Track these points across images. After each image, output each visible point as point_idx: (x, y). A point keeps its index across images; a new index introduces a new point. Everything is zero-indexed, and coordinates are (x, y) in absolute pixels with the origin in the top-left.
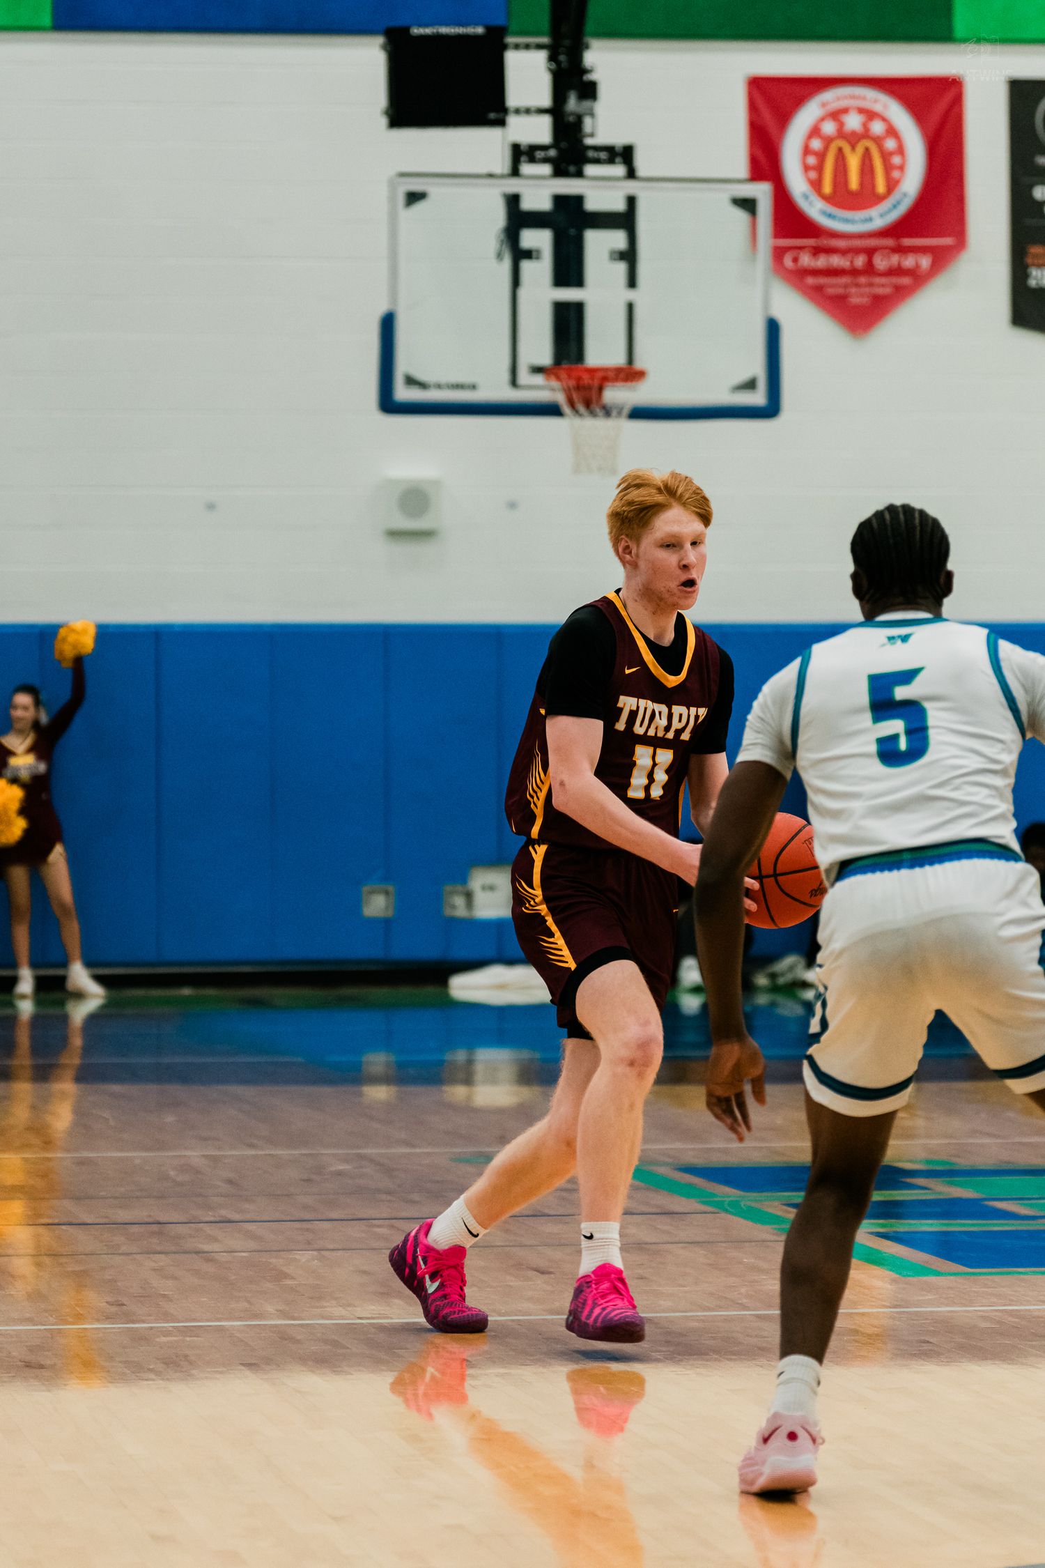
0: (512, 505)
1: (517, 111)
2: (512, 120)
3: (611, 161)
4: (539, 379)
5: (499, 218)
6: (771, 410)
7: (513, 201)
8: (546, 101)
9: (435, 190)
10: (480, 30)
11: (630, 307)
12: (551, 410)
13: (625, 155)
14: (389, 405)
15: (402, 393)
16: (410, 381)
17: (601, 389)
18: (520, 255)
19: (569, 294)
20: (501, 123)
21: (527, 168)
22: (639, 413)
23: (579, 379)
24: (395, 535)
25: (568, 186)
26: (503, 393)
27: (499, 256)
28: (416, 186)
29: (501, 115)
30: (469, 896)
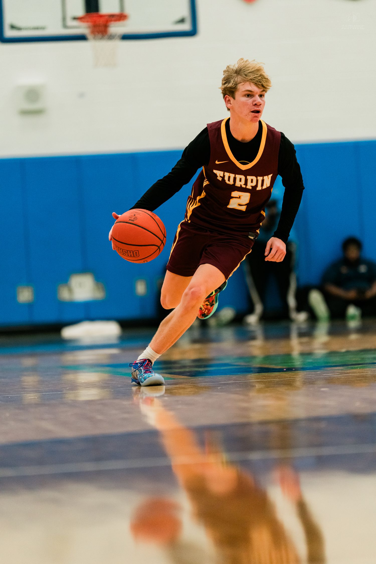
0: (82, 95)
4: (76, 23)
6: (192, 33)
12: (82, 38)
15: (9, 33)
16: (13, 27)
17: (106, 25)
22: (126, 37)
23: (95, 22)
24: (24, 113)
26: (60, 31)
30: (70, 290)
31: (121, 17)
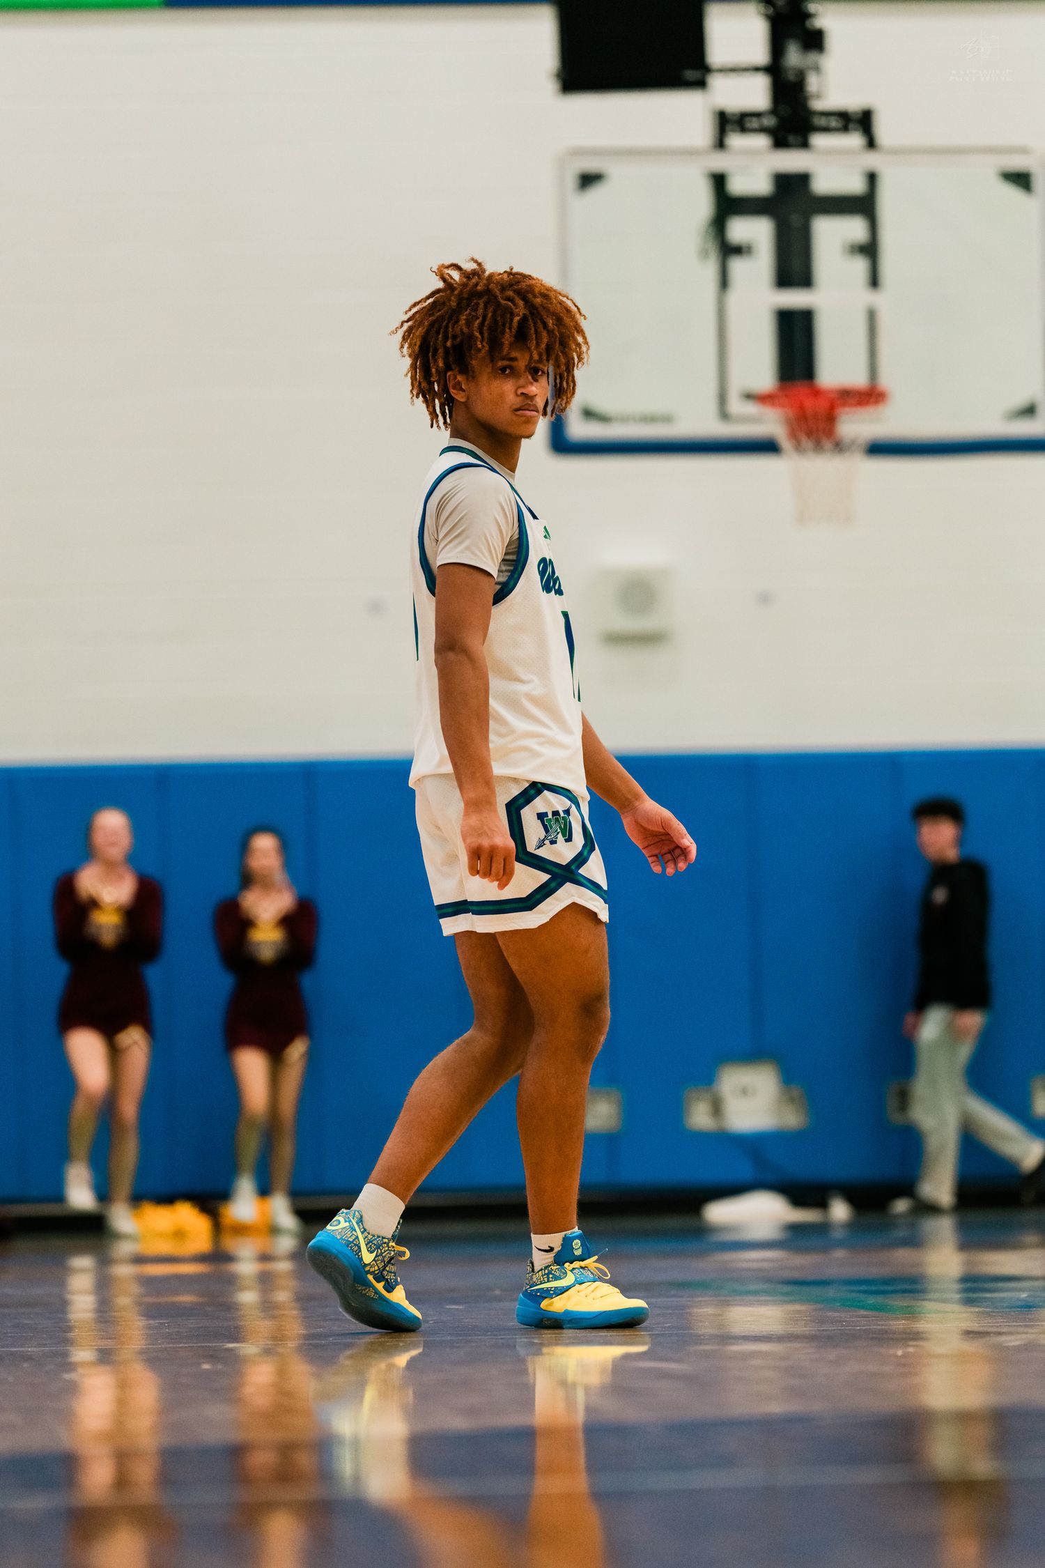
0: (765, 599)
1: (723, 70)
2: (713, 81)
3: (845, 129)
4: (752, 409)
5: (702, 205)
7: (719, 181)
8: (761, 55)
9: (616, 172)
11: (872, 316)
12: (767, 447)
13: (863, 122)
14: (561, 443)
16: (589, 414)
17: (831, 419)
18: (729, 250)
19: (794, 299)
20: (701, 84)
21: (736, 141)
22: (879, 449)
23: (801, 408)
24: (616, 639)
25: (792, 161)
26: (710, 427)
27: (704, 254)
28: (591, 165)
29: (704, 75)
30: (717, 1102)
31: (871, 396)
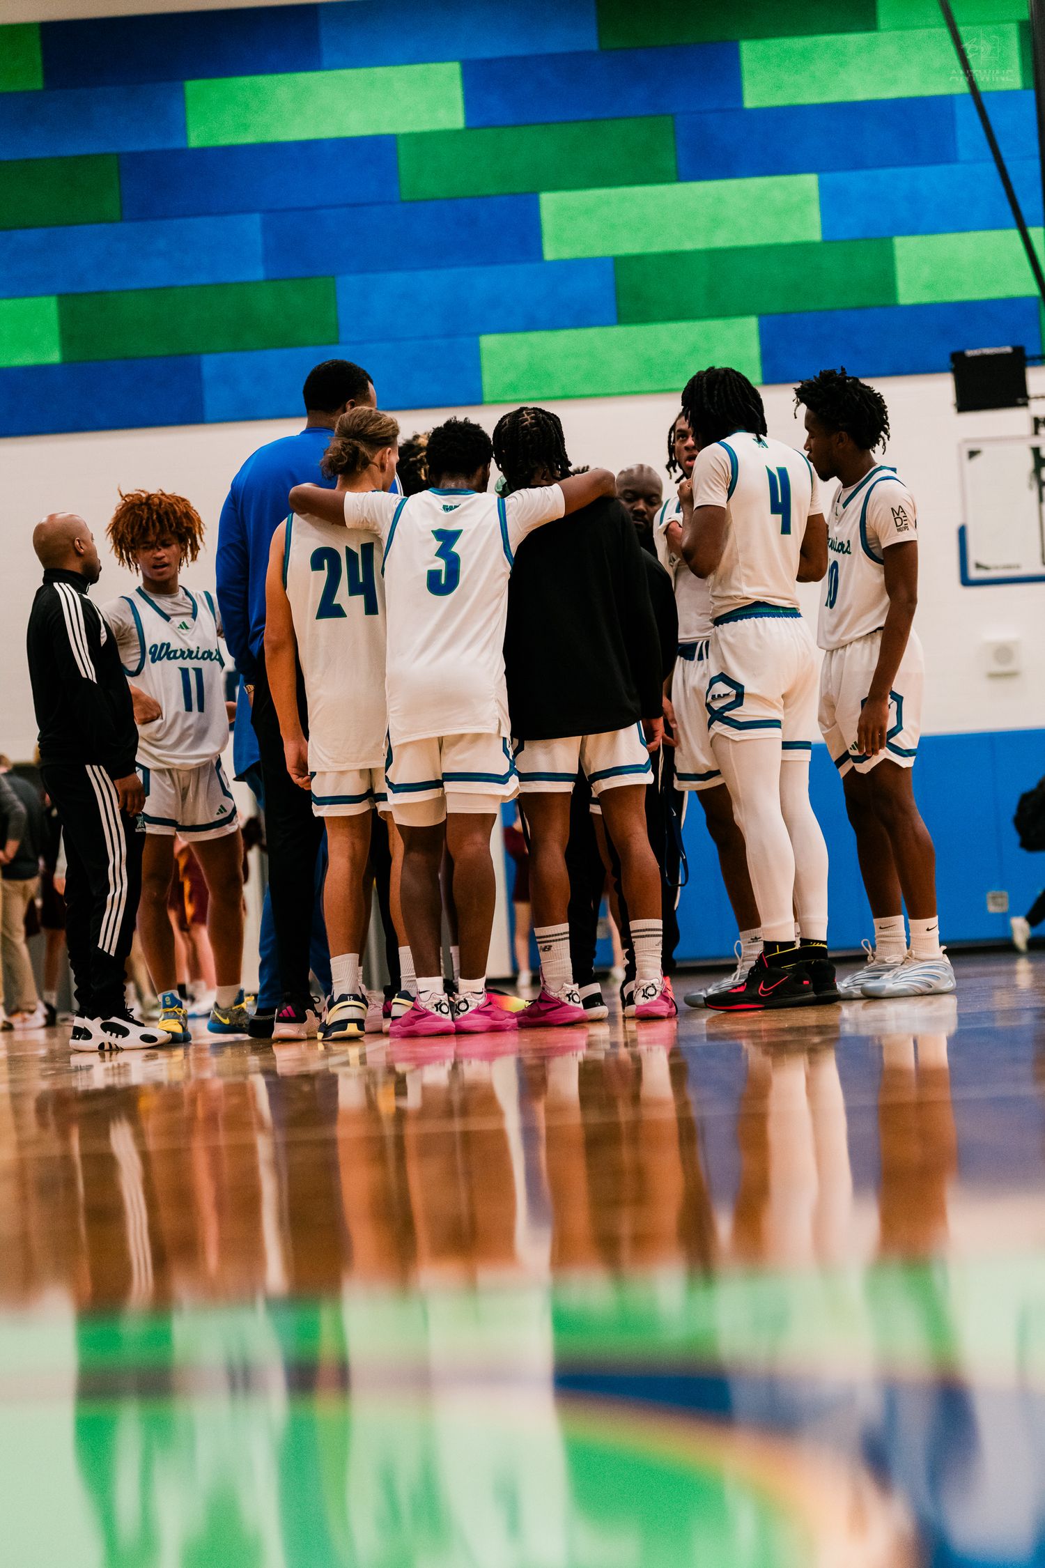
1: (1037, 398)
2: (1032, 403)
5: (1029, 462)
7: (1036, 451)
9: (986, 449)
10: (1008, 349)
14: (966, 581)
15: (974, 574)
16: (978, 566)
18: (1042, 484)
20: (1025, 405)
21: (1043, 431)
24: (994, 676)
26: (1038, 570)
27: (1031, 487)
28: (974, 447)
29: (1025, 399)
